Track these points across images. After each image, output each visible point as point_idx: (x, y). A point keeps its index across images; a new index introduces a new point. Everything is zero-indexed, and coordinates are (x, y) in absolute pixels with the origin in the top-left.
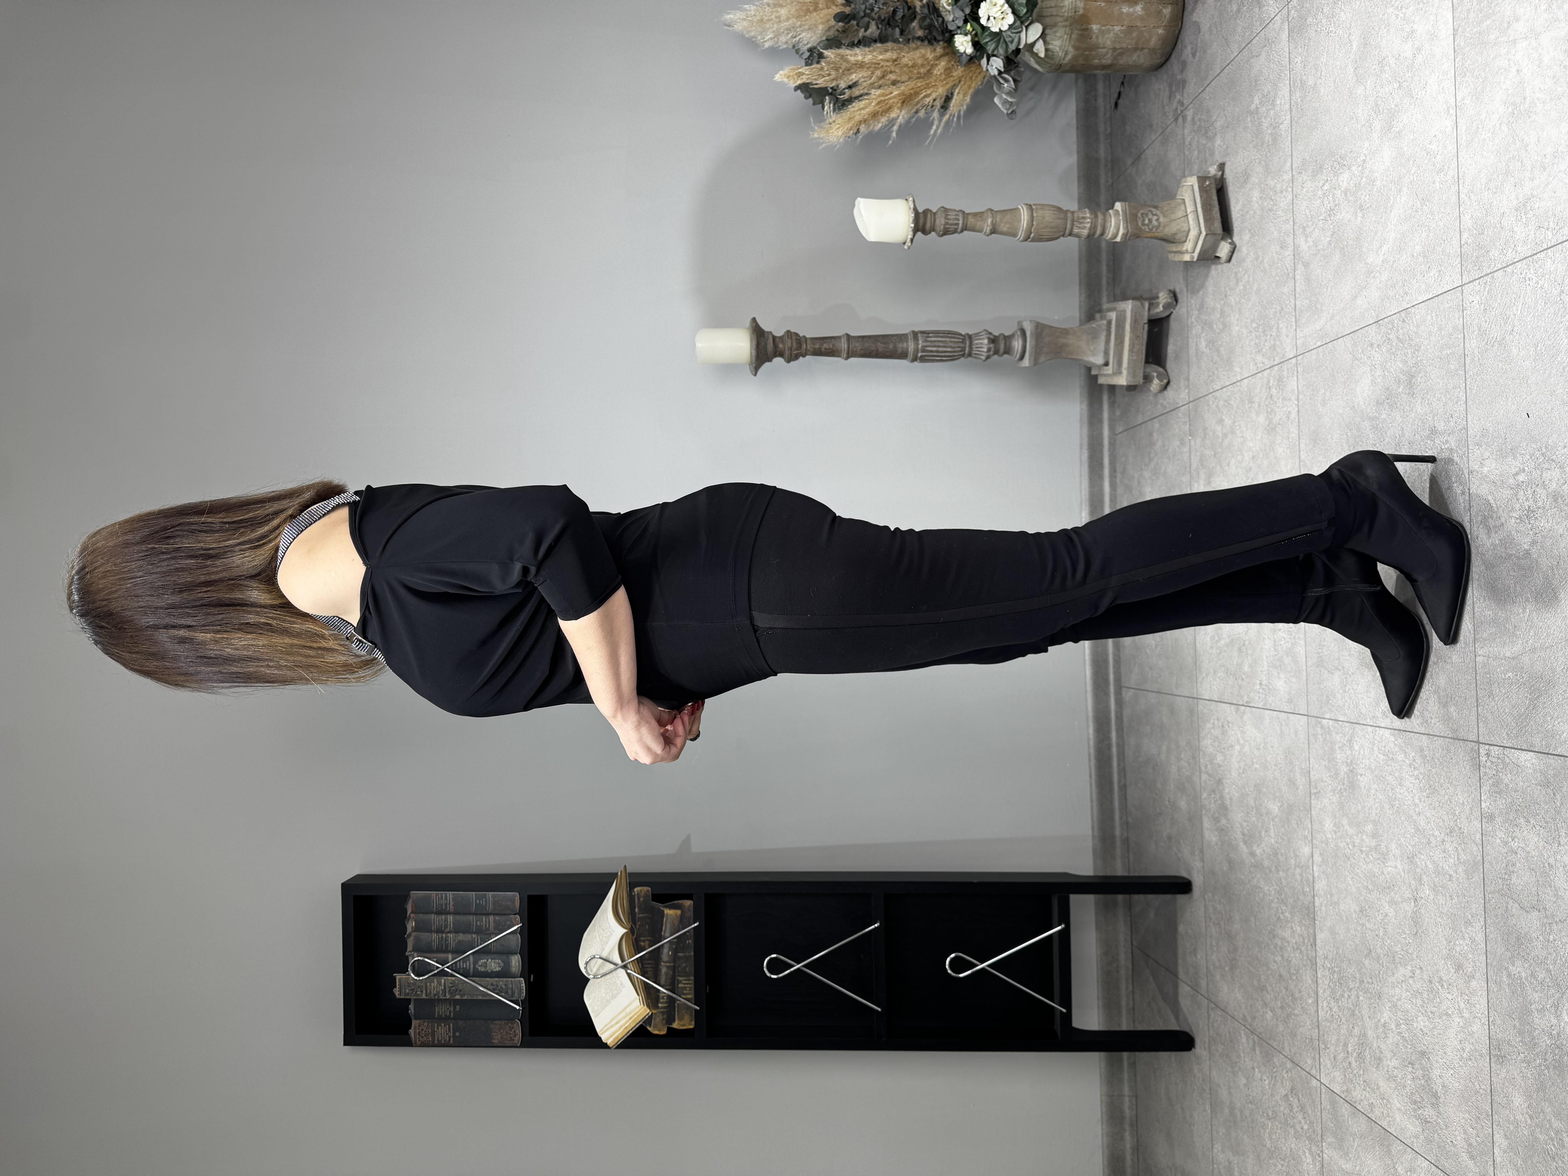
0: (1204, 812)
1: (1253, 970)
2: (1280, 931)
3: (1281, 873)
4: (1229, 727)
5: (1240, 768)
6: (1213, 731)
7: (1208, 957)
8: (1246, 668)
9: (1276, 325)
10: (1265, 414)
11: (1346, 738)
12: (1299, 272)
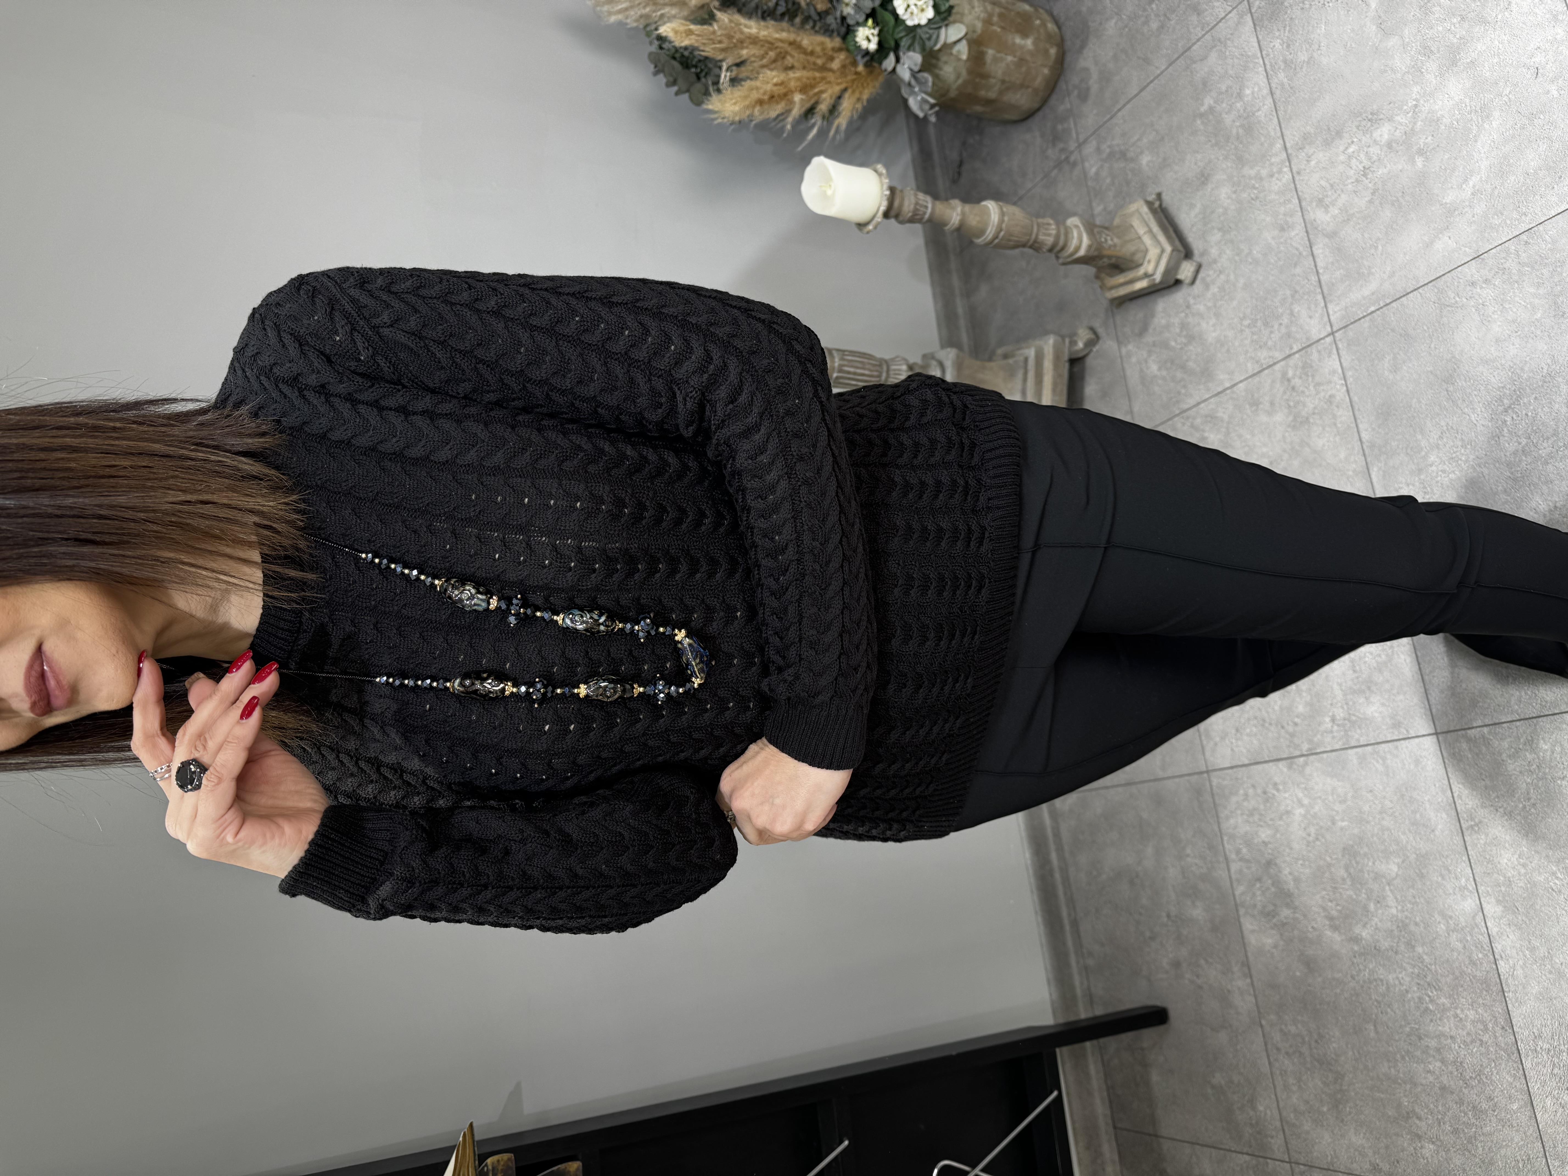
0: (1242, 911)
1: (1382, 1096)
2: (1431, 1028)
3: (1420, 950)
4: (1278, 790)
5: (1309, 835)
6: (1245, 804)
7: (1281, 1104)
8: (1301, 709)
9: (1288, 312)
10: (1286, 411)
11: (1522, 740)
12: (1321, 245)
